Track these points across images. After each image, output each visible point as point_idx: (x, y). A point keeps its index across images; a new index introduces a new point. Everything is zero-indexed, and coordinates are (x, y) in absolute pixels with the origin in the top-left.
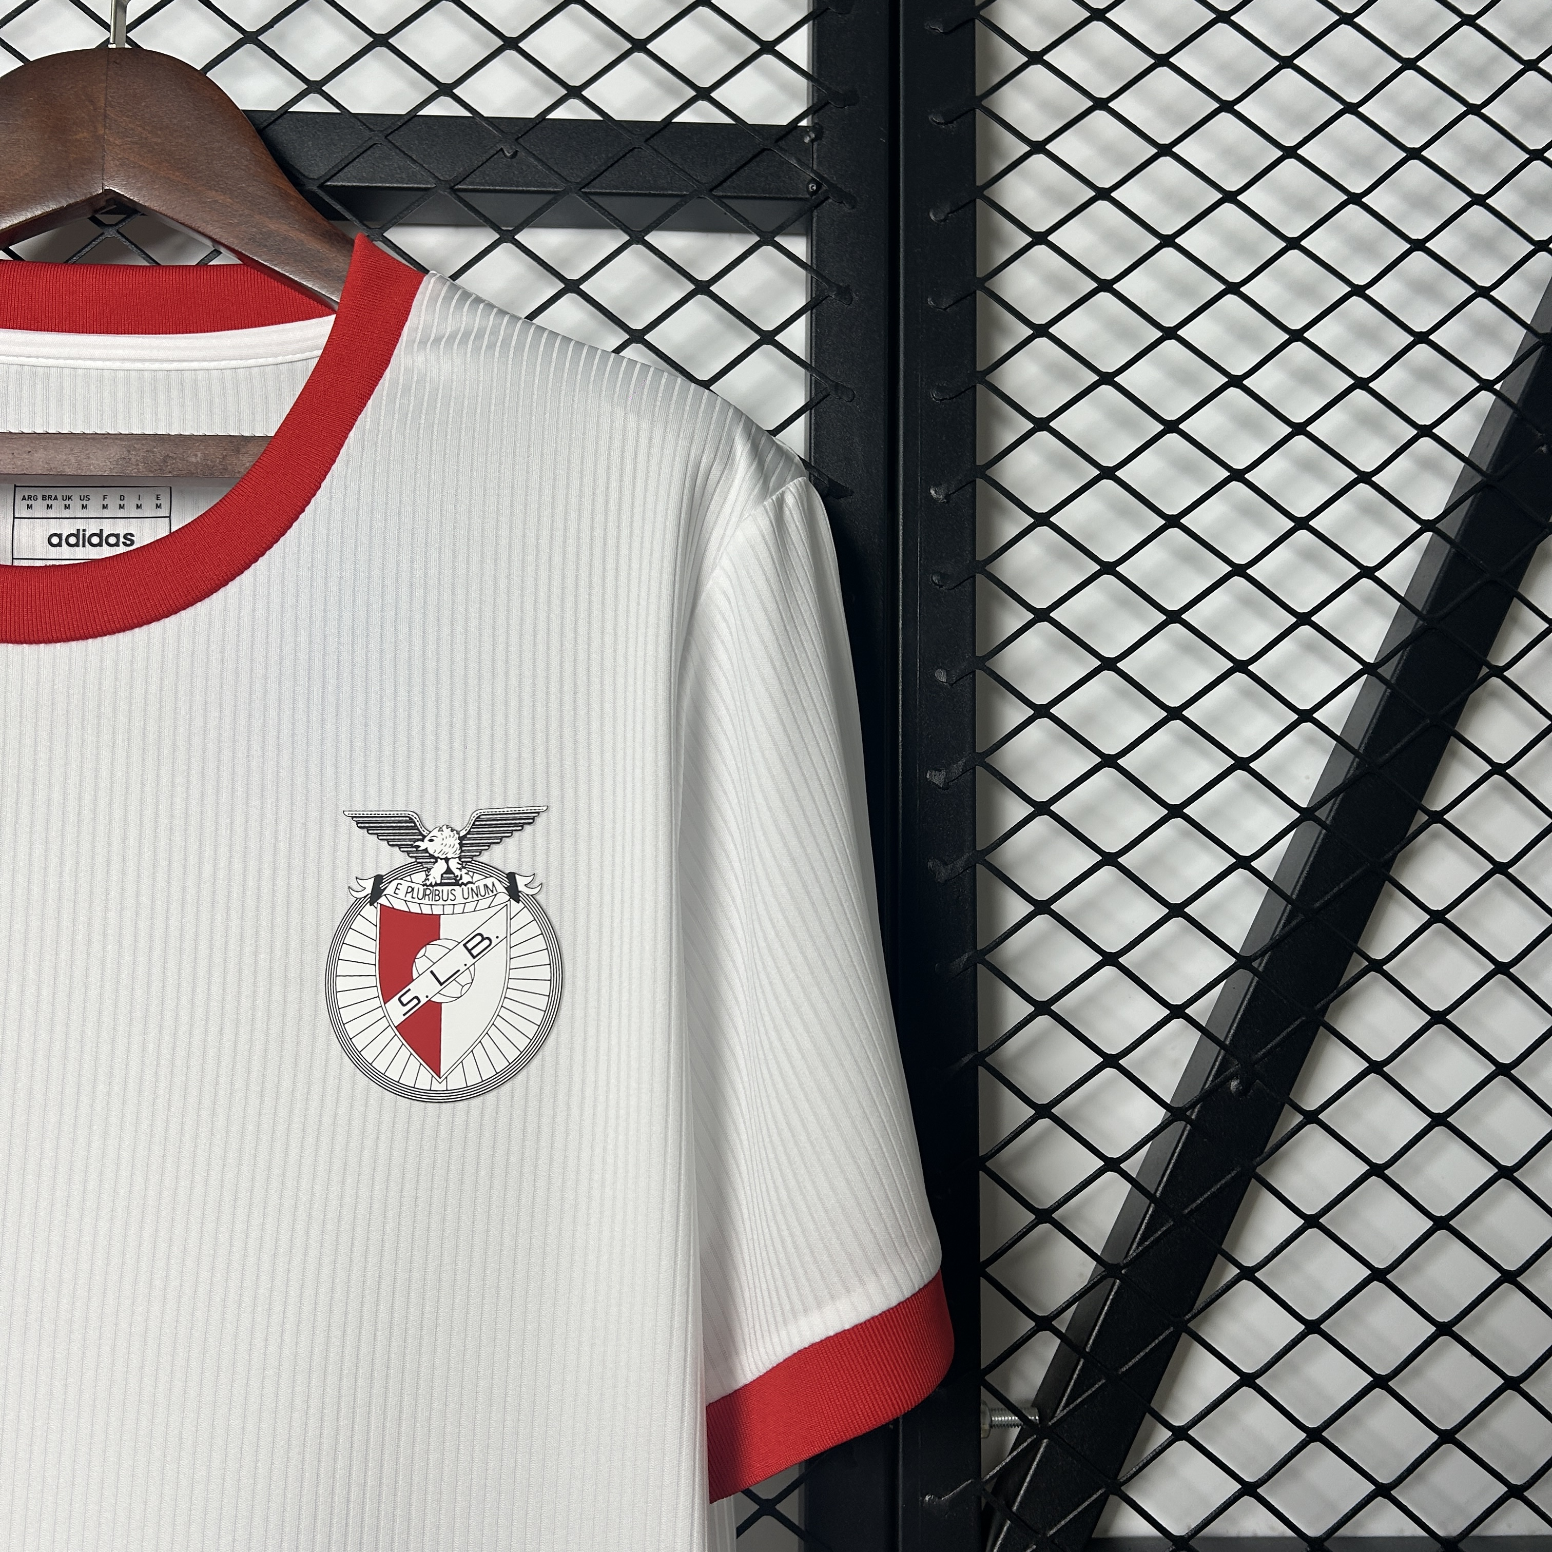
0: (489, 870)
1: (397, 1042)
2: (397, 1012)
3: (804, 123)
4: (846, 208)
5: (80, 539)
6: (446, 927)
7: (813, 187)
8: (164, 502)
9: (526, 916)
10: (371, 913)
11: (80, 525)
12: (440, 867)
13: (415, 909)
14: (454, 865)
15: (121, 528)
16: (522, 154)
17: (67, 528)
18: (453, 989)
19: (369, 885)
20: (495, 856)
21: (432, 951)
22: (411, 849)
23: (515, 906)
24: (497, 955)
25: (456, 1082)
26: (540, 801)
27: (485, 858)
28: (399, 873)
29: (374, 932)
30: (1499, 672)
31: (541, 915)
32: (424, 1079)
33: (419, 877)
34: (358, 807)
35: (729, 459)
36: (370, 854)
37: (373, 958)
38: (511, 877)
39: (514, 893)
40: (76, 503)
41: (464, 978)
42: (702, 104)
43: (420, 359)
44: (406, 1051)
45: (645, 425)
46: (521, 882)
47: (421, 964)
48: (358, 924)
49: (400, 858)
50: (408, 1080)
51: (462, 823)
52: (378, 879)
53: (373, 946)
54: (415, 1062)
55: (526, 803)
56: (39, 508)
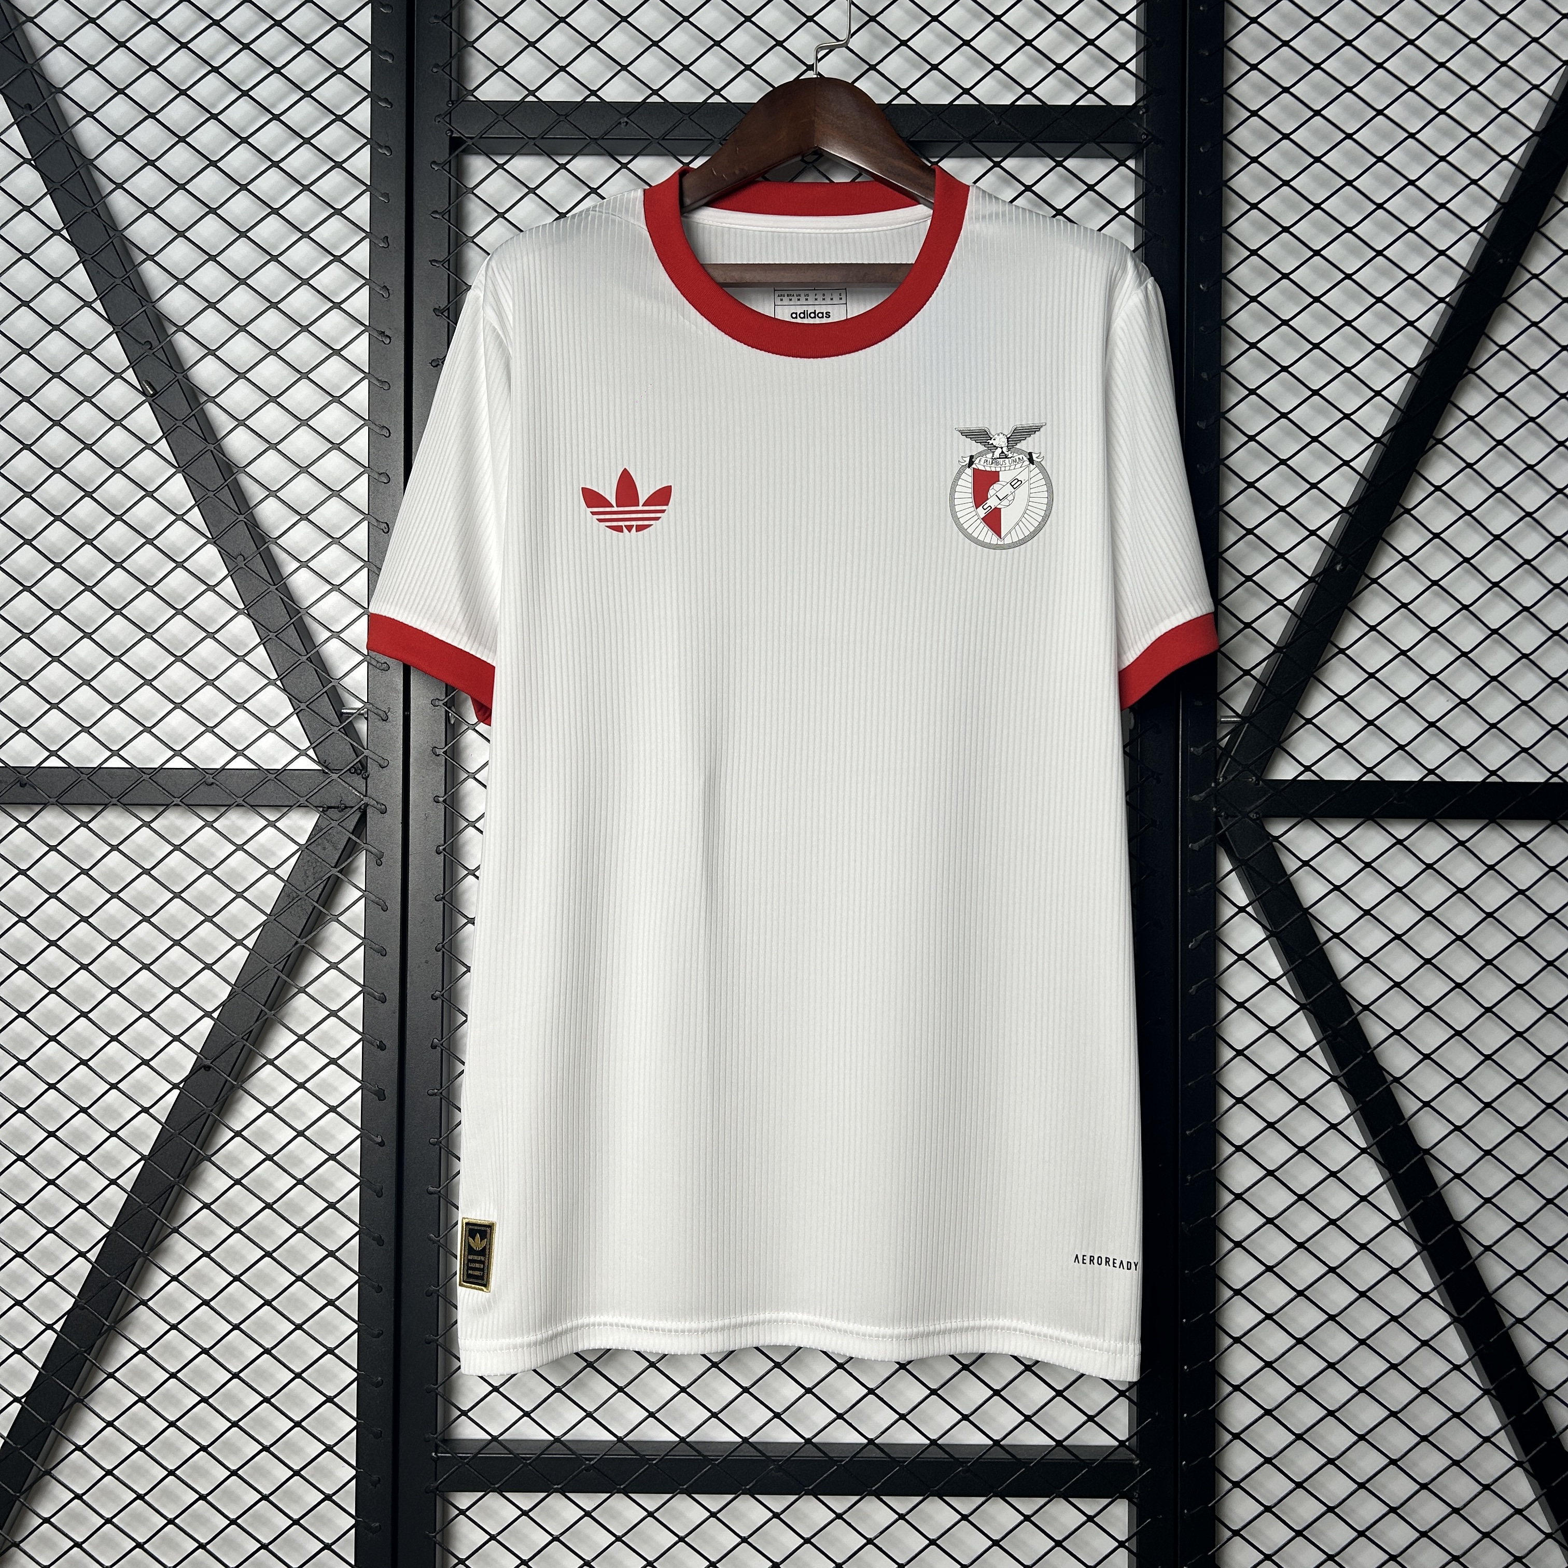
0: (1021, 452)
1: (983, 525)
2: (982, 512)
3: (1141, 104)
4: (1160, 146)
5: (805, 314)
6: (1002, 476)
7: (1144, 137)
8: (843, 296)
9: (1037, 471)
10: (969, 471)
11: (805, 308)
12: (999, 450)
13: (988, 469)
14: (1005, 450)
15: (824, 309)
16: (1003, 123)
17: (799, 310)
18: (1005, 502)
19: (967, 460)
20: (1022, 445)
21: (996, 486)
22: (985, 443)
23: (1032, 467)
24: (1024, 487)
25: (1008, 541)
26: (1043, 421)
27: (1018, 446)
28: (981, 454)
29: (971, 479)
30: (1473, 371)
31: (1043, 470)
32: (995, 540)
33: (990, 455)
34: (962, 427)
35: (1125, 270)
36: (967, 447)
37: (971, 491)
38: (1030, 454)
39: (1031, 461)
40: (803, 298)
41: (1010, 498)
42: (1090, 96)
43: (977, 226)
44: (986, 528)
45: (1089, 254)
46: (1034, 456)
47: (991, 492)
48: (963, 476)
49: (981, 448)
50: (987, 540)
51: (1008, 432)
52: (972, 457)
53: (970, 485)
54: (990, 533)
55: (1037, 422)
56: (786, 301)
